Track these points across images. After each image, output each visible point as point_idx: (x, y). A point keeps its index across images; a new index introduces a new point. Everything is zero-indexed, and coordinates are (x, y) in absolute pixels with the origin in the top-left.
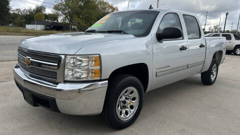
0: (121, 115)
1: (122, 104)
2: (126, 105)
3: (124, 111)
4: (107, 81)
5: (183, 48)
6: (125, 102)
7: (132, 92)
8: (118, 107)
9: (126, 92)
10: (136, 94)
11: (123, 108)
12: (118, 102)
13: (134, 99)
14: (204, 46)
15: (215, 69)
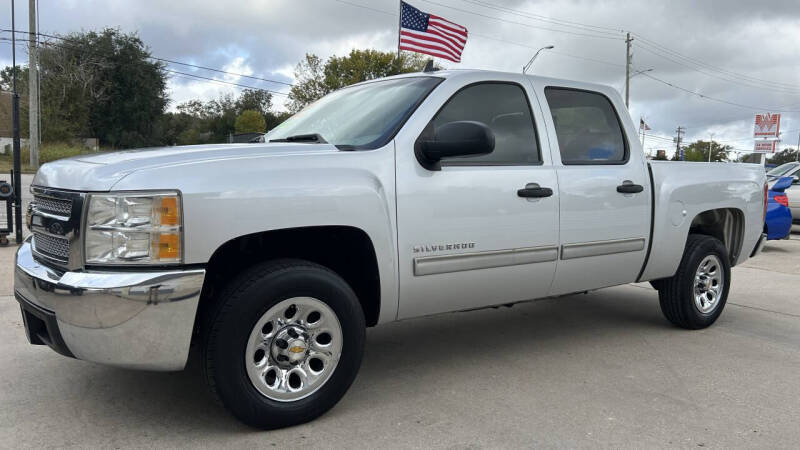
0: (271, 383)
1: (276, 349)
2: (285, 352)
3: (284, 374)
4: (203, 272)
5: (533, 192)
6: (283, 344)
7: (314, 316)
8: (259, 356)
9: (290, 312)
10: (330, 321)
11: (282, 360)
12: (256, 339)
13: (324, 338)
14: (637, 189)
15: (717, 274)
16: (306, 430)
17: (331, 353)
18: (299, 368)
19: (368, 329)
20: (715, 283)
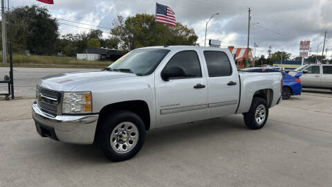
0: (117, 148)
1: (118, 137)
2: (121, 138)
3: (121, 146)
4: (98, 115)
5: (199, 87)
6: (121, 136)
7: (130, 128)
8: (114, 140)
9: (123, 127)
10: (135, 129)
11: (121, 141)
12: (113, 135)
13: (133, 134)
14: (235, 84)
15: (264, 111)
16: (128, 162)
17: (135, 139)
18: (126, 143)
19: (147, 132)
20: (263, 114)
